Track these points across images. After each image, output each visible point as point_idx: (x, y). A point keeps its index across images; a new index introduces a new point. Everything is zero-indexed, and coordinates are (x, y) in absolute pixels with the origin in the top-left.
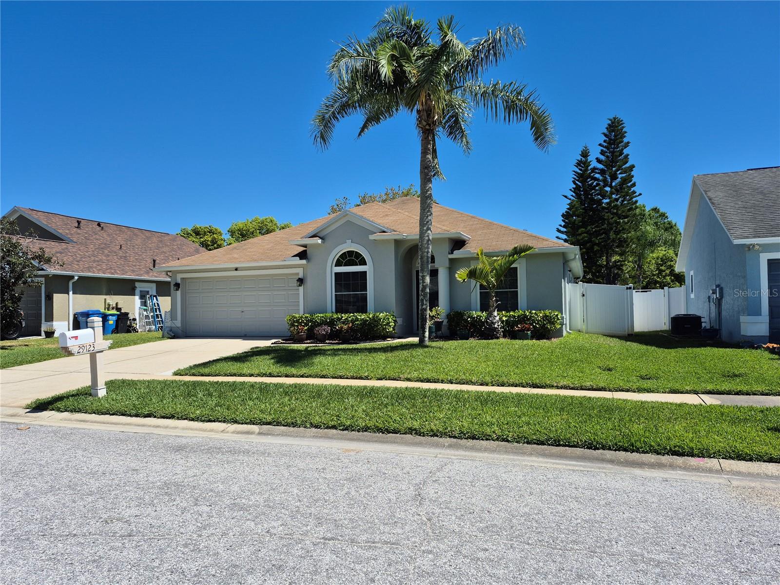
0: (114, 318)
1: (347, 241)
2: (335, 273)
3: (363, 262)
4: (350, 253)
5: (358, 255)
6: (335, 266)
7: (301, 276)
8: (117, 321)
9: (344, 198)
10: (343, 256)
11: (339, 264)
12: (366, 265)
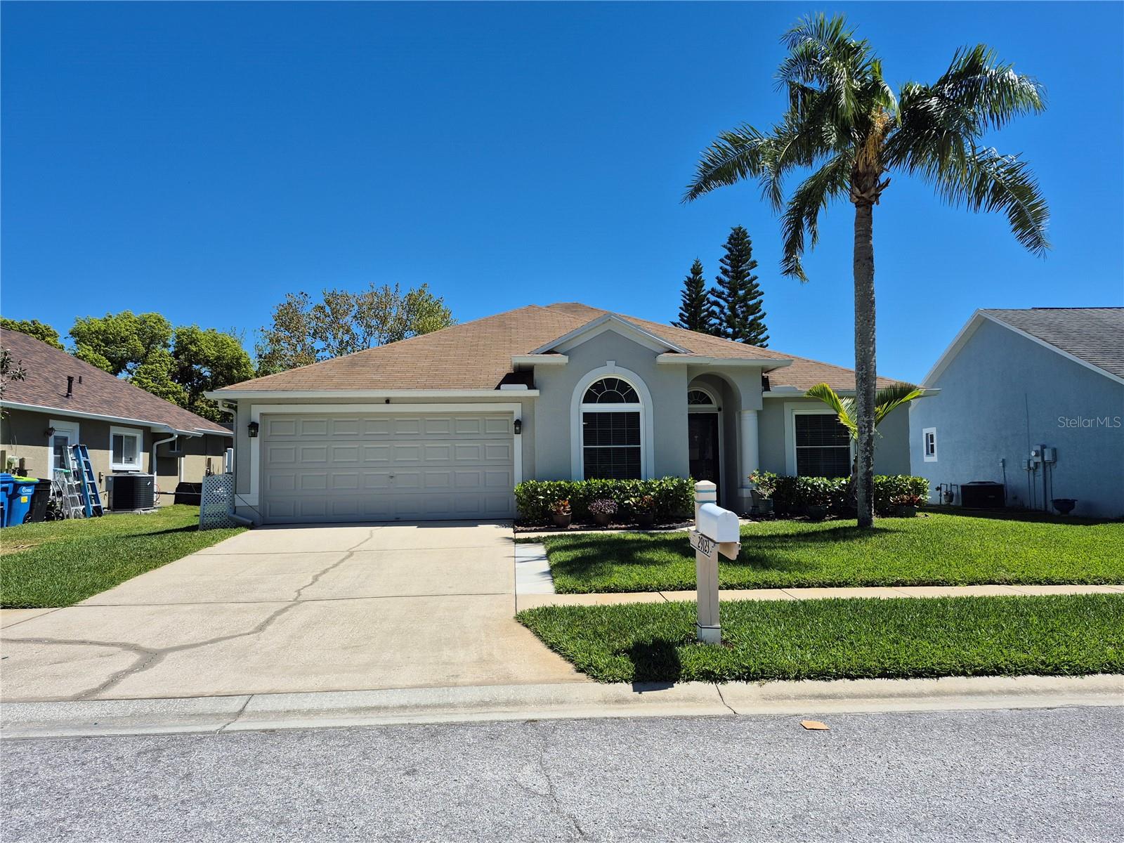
0: (30, 490)
1: (608, 362)
2: (584, 414)
3: (633, 398)
4: (611, 382)
5: (623, 386)
6: (583, 402)
7: (517, 416)
8: (33, 498)
9: (302, 293)
10: (597, 386)
11: (589, 398)
12: (638, 402)
